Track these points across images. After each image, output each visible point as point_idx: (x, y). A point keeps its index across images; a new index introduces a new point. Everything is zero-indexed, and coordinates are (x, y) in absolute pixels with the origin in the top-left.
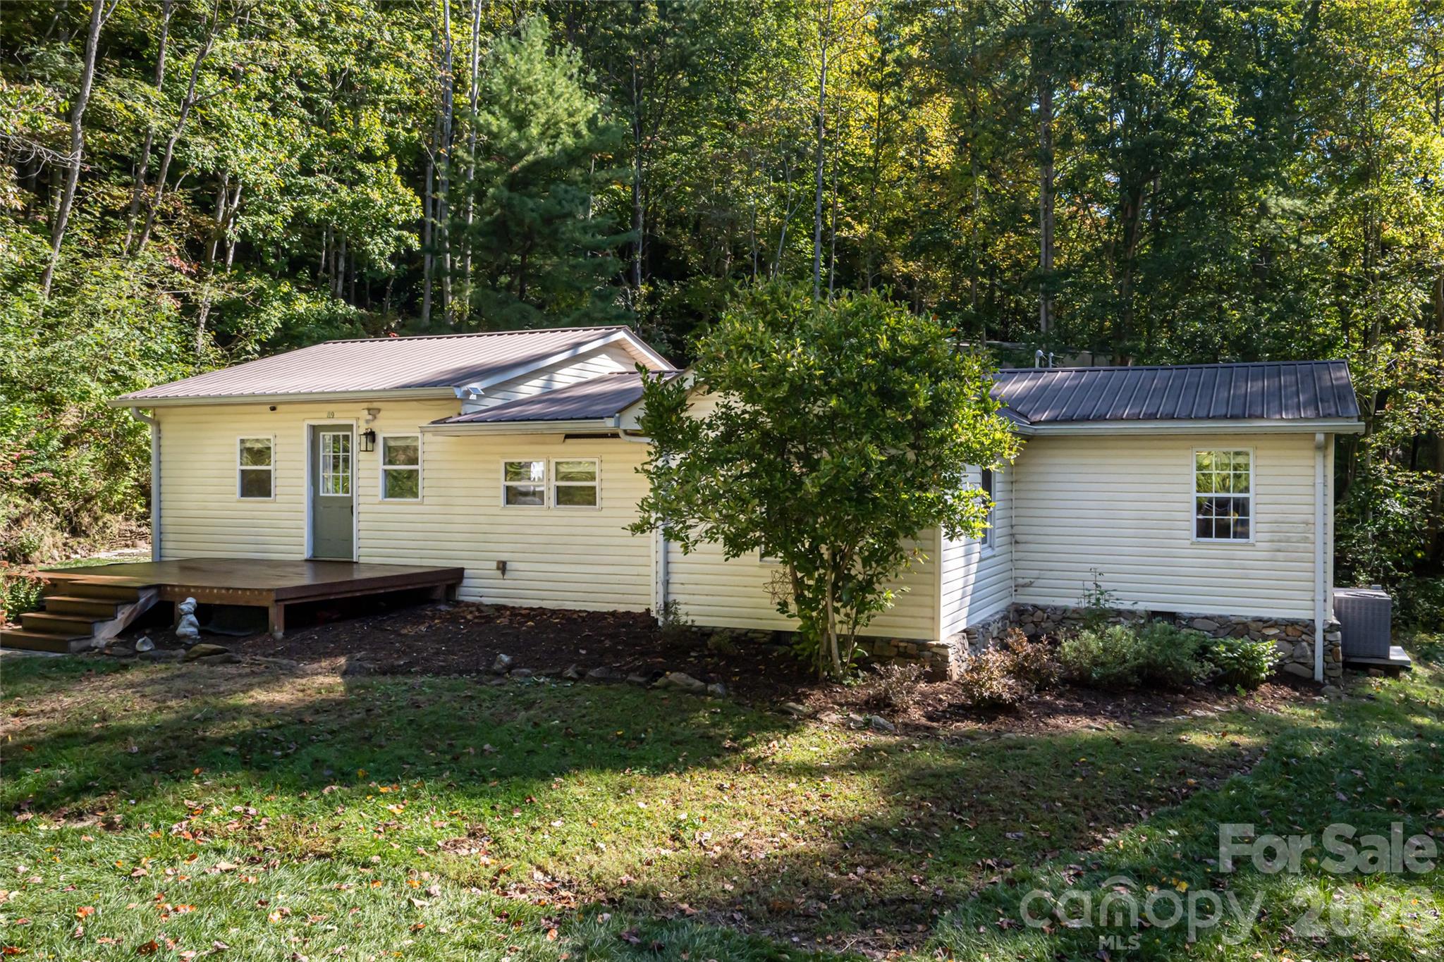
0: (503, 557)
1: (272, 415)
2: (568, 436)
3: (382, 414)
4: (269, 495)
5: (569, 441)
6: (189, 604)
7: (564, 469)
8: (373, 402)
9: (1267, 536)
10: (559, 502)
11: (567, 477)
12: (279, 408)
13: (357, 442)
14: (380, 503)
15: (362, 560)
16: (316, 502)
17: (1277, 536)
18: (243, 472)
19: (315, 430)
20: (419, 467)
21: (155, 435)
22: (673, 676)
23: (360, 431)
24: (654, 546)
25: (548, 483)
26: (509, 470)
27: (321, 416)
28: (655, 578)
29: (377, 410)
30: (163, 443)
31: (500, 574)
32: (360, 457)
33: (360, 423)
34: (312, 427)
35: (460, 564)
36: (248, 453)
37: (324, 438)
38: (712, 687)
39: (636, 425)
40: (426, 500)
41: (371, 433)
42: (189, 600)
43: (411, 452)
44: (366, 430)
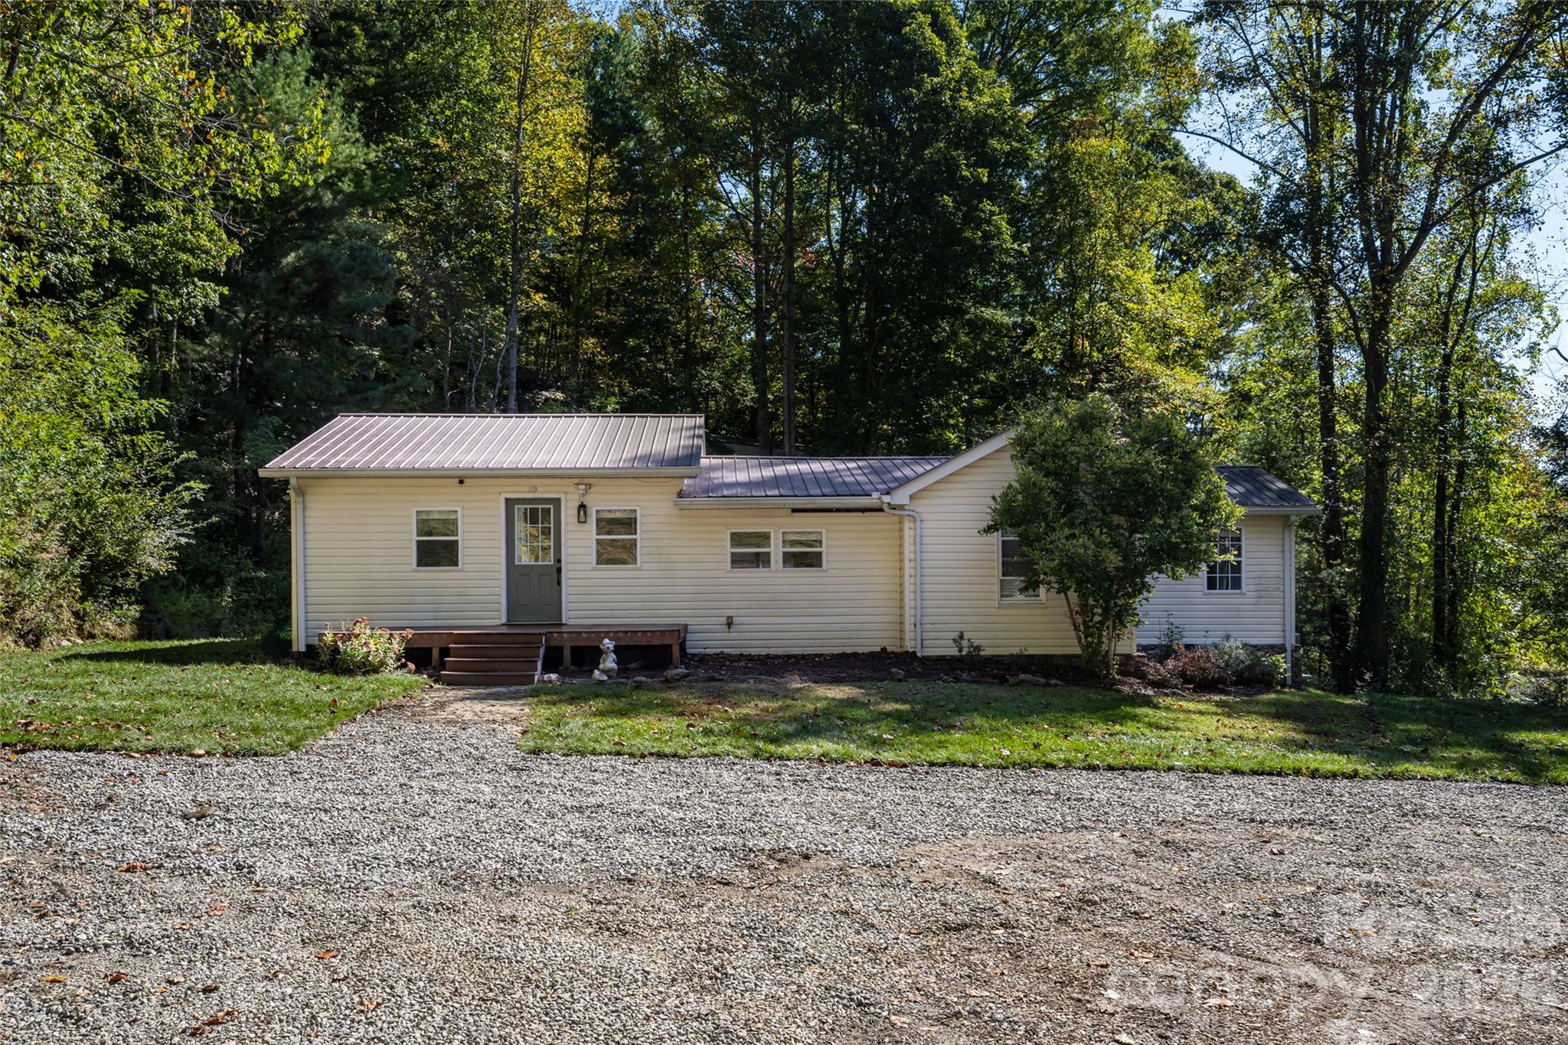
0: (730, 613)
1: (461, 489)
2: (794, 511)
3: (593, 489)
4: (454, 562)
5: (796, 514)
6: (608, 644)
7: (789, 537)
8: (585, 479)
9: (1253, 587)
10: (784, 565)
11: (794, 543)
12: (469, 481)
13: (568, 513)
14: (593, 570)
15: (572, 622)
16: (515, 573)
17: (1259, 587)
18: (420, 542)
19: (510, 503)
20: (638, 536)
21: (300, 506)
22: (1022, 676)
23: (570, 504)
24: (908, 596)
25: (776, 550)
26: (737, 539)
27: (521, 491)
28: (909, 621)
29: (590, 486)
30: (308, 513)
31: (726, 628)
32: (570, 528)
33: (569, 497)
34: (507, 500)
35: (683, 621)
36: (425, 526)
37: (519, 509)
38: (1053, 682)
39: (906, 501)
40: (645, 566)
41: (582, 507)
42: (607, 641)
43: (628, 524)
44: (577, 504)
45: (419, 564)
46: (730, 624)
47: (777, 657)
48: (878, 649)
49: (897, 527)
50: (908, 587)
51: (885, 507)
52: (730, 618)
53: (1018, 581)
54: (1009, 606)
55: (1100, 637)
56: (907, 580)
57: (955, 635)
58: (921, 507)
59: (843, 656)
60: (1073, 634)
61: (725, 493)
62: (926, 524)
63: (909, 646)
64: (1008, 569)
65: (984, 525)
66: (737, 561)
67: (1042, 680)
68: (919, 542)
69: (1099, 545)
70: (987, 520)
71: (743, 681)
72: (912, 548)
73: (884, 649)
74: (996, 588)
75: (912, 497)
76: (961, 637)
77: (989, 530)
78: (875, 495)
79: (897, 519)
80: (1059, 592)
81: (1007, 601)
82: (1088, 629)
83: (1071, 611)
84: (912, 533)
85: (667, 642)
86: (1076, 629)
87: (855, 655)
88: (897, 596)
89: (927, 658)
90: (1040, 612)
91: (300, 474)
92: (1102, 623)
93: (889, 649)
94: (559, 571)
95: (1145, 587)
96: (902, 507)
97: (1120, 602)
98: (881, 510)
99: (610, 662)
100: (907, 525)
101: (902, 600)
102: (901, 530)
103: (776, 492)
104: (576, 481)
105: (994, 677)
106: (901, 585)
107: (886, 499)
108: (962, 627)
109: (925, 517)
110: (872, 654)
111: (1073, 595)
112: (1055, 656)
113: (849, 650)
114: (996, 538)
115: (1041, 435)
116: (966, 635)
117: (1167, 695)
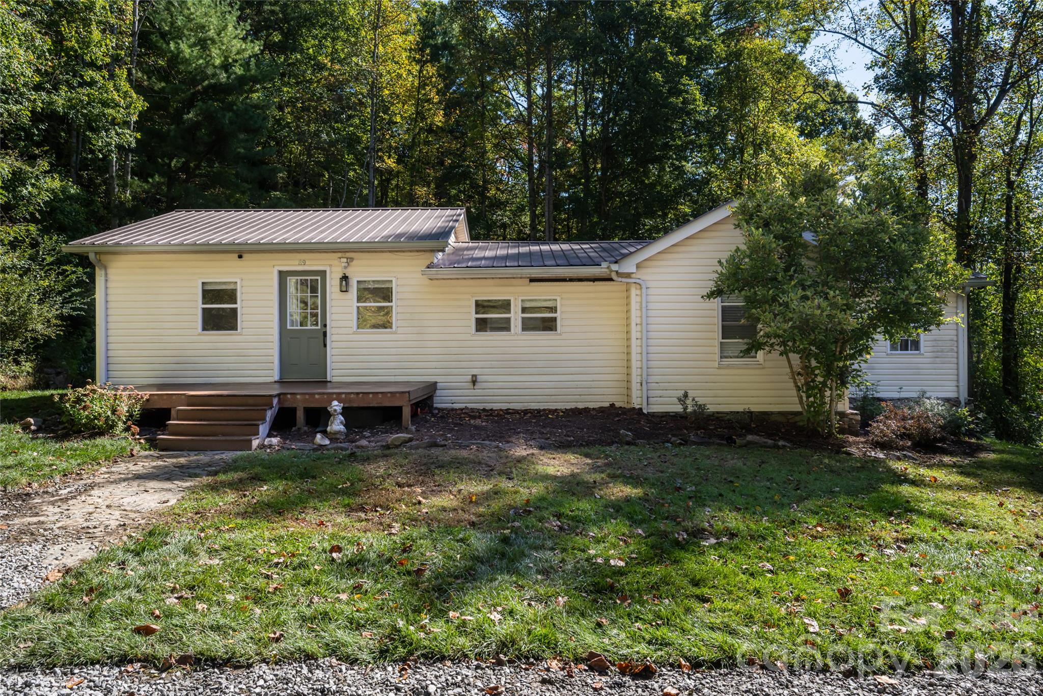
0: (475, 372)
1: (240, 263)
2: (532, 280)
3: (354, 262)
4: (234, 328)
5: (533, 284)
6: (336, 406)
7: (528, 305)
8: (347, 252)
9: (930, 349)
10: (524, 329)
11: (532, 310)
12: (245, 256)
13: (333, 284)
15: (335, 379)
16: (287, 336)
17: (935, 349)
18: (204, 309)
19: (282, 276)
20: (393, 304)
21: (103, 278)
22: (750, 437)
23: (334, 275)
24: (635, 357)
25: (516, 316)
26: (481, 306)
27: (292, 263)
28: (635, 380)
29: (352, 259)
30: (110, 284)
31: (471, 385)
32: (334, 296)
33: (334, 269)
34: (280, 272)
35: (432, 379)
36: (211, 294)
37: (292, 281)
38: (781, 443)
39: (633, 269)
40: (400, 330)
41: (345, 278)
42: (335, 403)
43: (384, 293)
44: (341, 275)
45: (204, 329)
46: (474, 382)
47: (516, 412)
48: (607, 405)
49: (625, 294)
50: (635, 350)
51: (614, 276)
52: (474, 376)
53: (739, 343)
54: (728, 367)
55: (823, 397)
56: (634, 343)
57: (680, 393)
58: (646, 275)
59: (576, 412)
60: (794, 392)
61: (470, 264)
62: (650, 291)
63: (636, 403)
64: (726, 332)
65: (705, 292)
66: (482, 325)
67: (770, 442)
68: (645, 308)
69: (834, 305)
70: (711, 286)
71: (465, 447)
72: (639, 314)
73: (612, 405)
74: (717, 350)
75: (638, 266)
76: (686, 395)
77: (711, 295)
78: (604, 265)
79: (624, 288)
80: (781, 354)
81: (726, 361)
82: (810, 388)
83: (792, 371)
84: (638, 299)
85: (397, 403)
86: (798, 389)
87: (587, 410)
88: (625, 357)
89: (653, 415)
90: (757, 372)
91: (97, 249)
92: (824, 384)
93: (617, 405)
94: (325, 334)
95: (867, 349)
96: (628, 275)
97: (841, 364)
98: (611, 280)
99: (337, 425)
100: (634, 292)
101: (628, 360)
102: (628, 297)
103: (516, 264)
104: (340, 255)
105: (721, 437)
106: (628, 346)
107: (615, 267)
108: (685, 386)
109: (650, 284)
110: (601, 410)
111: (795, 358)
112: (772, 413)
113: (581, 406)
114: (716, 304)
115: (766, 201)
116: (691, 394)
117: (899, 459)
